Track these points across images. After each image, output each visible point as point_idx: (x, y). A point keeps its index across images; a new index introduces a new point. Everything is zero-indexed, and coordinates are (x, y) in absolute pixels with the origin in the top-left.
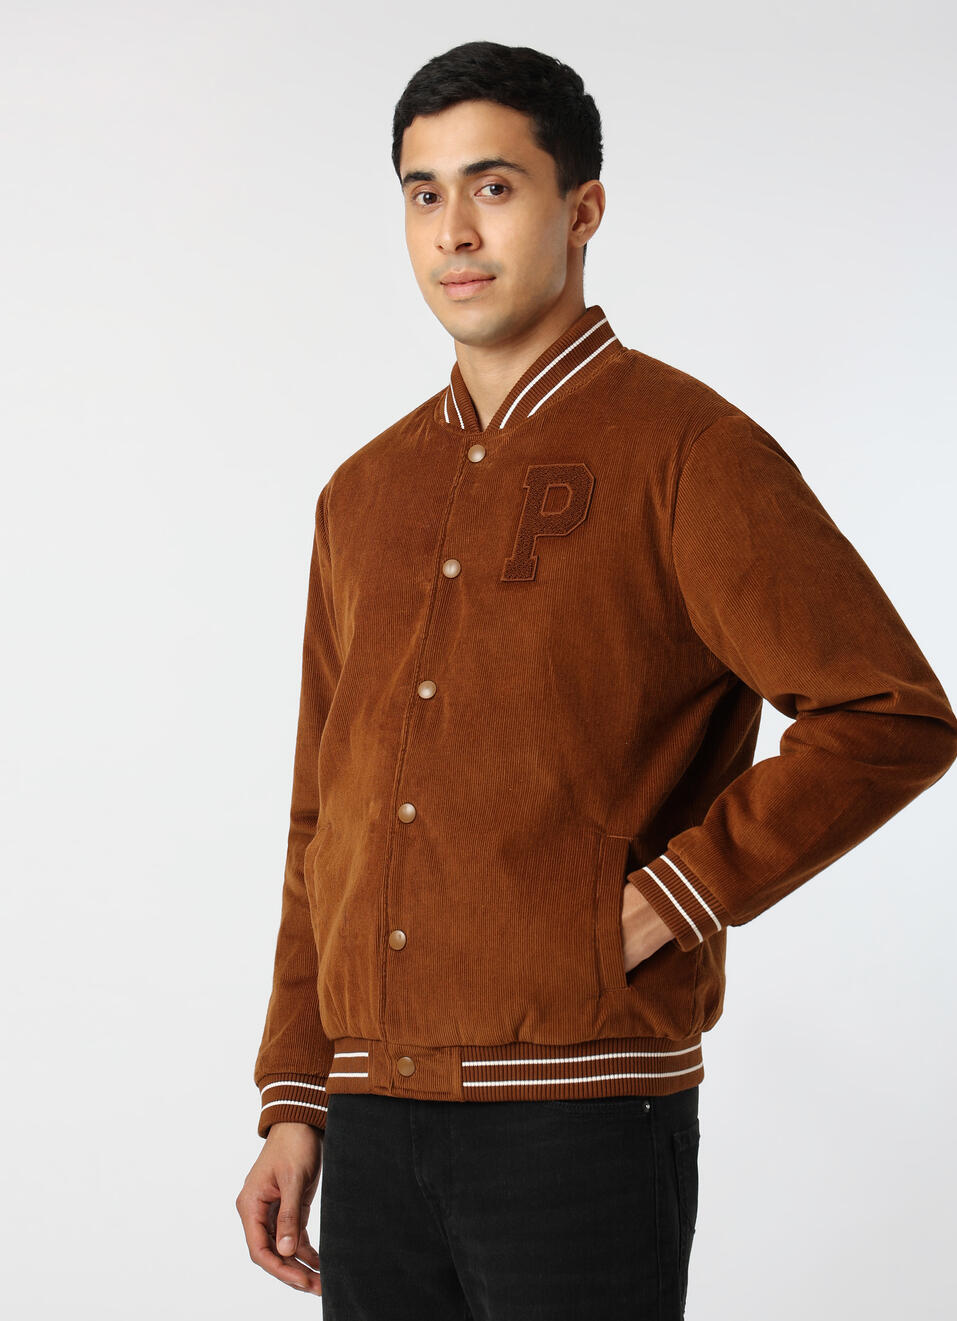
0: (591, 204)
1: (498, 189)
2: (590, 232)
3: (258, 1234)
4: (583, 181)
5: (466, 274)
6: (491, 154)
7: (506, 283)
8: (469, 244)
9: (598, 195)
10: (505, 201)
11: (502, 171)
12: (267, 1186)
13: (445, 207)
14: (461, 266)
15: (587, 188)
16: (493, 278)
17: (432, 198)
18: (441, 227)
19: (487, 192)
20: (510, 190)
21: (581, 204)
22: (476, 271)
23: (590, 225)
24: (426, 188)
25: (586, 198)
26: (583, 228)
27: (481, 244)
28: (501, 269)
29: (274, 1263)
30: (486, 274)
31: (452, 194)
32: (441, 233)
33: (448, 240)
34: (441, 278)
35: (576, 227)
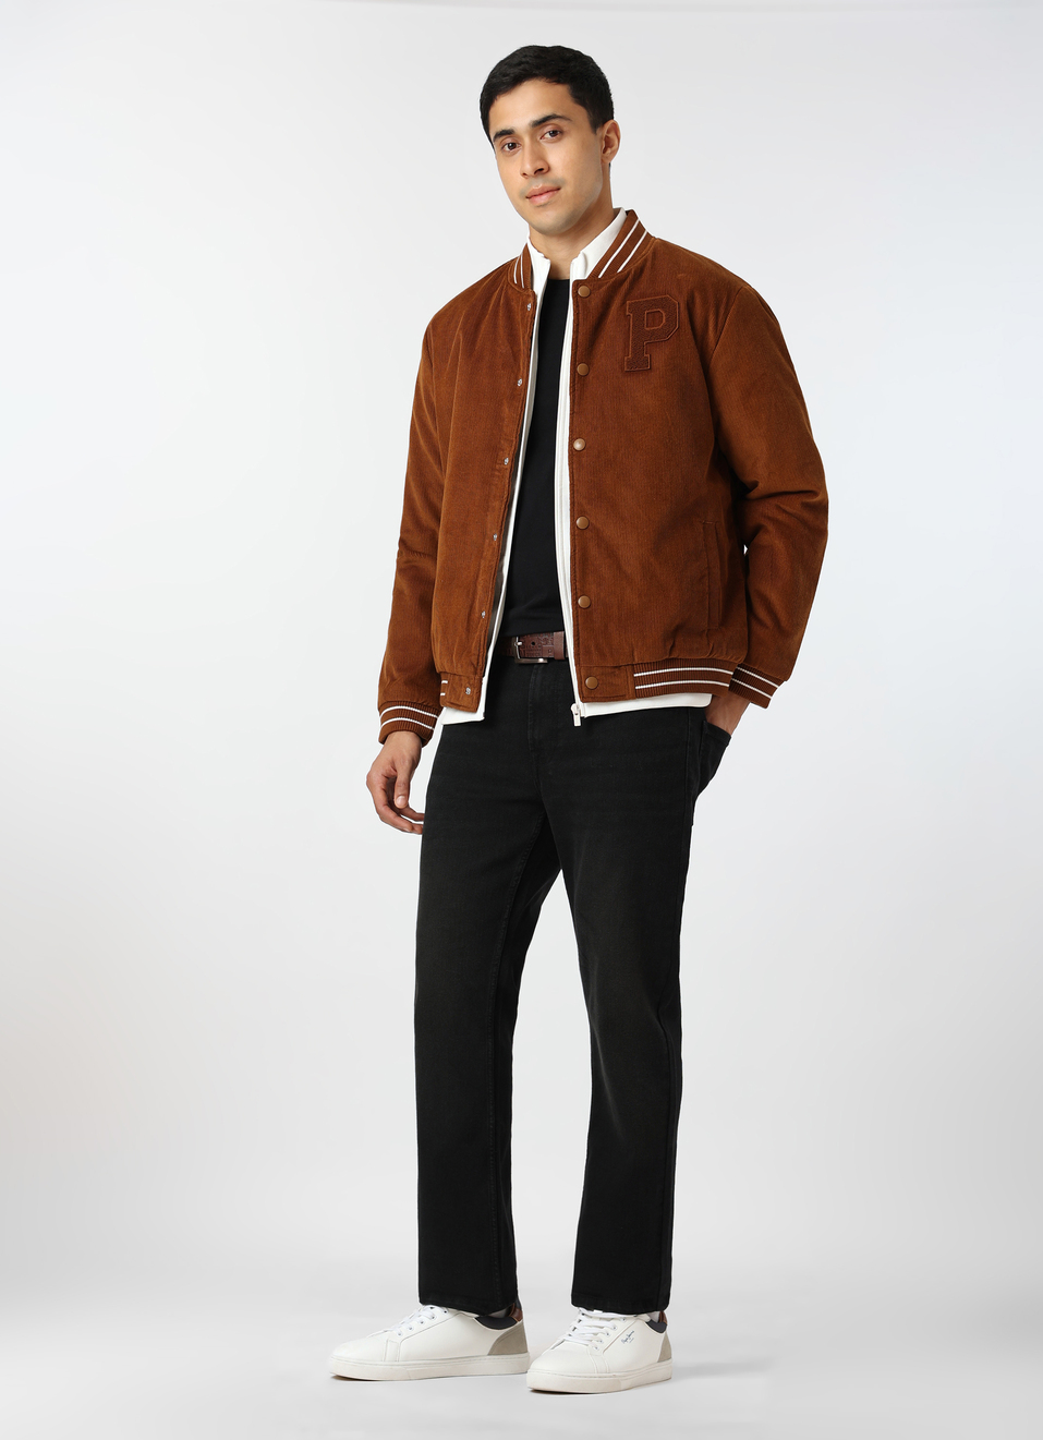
0: (612, 135)
1: (554, 133)
2: (614, 153)
3: (381, 796)
4: (605, 121)
5: (543, 188)
6: (547, 112)
7: (567, 190)
8: (541, 170)
9: (615, 128)
10: (560, 140)
11: (556, 121)
12: (388, 767)
13: (523, 148)
14: (538, 184)
15: (608, 125)
16: (558, 189)
17: (513, 146)
18: (523, 161)
19: (548, 136)
20: (562, 132)
21: (607, 137)
22: (549, 185)
23: (614, 148)
24: (509, 140)
25: (608, 132)
26: (609, 151)
27: (549, 169)
28: (564, 182)
29: (391, 815)
30: (555, 186)
31: (527, 140)
32: (523, 165)
33: (529, 168)
34: (527, 194)
35: (605, 151)
